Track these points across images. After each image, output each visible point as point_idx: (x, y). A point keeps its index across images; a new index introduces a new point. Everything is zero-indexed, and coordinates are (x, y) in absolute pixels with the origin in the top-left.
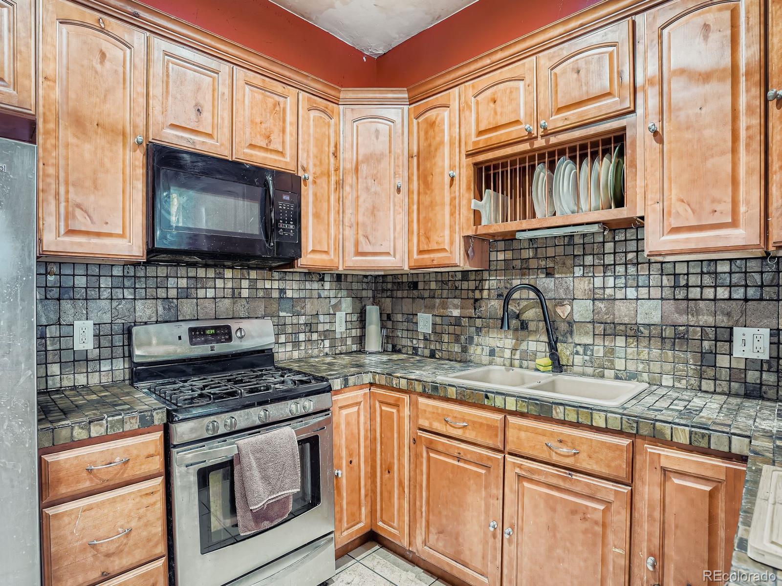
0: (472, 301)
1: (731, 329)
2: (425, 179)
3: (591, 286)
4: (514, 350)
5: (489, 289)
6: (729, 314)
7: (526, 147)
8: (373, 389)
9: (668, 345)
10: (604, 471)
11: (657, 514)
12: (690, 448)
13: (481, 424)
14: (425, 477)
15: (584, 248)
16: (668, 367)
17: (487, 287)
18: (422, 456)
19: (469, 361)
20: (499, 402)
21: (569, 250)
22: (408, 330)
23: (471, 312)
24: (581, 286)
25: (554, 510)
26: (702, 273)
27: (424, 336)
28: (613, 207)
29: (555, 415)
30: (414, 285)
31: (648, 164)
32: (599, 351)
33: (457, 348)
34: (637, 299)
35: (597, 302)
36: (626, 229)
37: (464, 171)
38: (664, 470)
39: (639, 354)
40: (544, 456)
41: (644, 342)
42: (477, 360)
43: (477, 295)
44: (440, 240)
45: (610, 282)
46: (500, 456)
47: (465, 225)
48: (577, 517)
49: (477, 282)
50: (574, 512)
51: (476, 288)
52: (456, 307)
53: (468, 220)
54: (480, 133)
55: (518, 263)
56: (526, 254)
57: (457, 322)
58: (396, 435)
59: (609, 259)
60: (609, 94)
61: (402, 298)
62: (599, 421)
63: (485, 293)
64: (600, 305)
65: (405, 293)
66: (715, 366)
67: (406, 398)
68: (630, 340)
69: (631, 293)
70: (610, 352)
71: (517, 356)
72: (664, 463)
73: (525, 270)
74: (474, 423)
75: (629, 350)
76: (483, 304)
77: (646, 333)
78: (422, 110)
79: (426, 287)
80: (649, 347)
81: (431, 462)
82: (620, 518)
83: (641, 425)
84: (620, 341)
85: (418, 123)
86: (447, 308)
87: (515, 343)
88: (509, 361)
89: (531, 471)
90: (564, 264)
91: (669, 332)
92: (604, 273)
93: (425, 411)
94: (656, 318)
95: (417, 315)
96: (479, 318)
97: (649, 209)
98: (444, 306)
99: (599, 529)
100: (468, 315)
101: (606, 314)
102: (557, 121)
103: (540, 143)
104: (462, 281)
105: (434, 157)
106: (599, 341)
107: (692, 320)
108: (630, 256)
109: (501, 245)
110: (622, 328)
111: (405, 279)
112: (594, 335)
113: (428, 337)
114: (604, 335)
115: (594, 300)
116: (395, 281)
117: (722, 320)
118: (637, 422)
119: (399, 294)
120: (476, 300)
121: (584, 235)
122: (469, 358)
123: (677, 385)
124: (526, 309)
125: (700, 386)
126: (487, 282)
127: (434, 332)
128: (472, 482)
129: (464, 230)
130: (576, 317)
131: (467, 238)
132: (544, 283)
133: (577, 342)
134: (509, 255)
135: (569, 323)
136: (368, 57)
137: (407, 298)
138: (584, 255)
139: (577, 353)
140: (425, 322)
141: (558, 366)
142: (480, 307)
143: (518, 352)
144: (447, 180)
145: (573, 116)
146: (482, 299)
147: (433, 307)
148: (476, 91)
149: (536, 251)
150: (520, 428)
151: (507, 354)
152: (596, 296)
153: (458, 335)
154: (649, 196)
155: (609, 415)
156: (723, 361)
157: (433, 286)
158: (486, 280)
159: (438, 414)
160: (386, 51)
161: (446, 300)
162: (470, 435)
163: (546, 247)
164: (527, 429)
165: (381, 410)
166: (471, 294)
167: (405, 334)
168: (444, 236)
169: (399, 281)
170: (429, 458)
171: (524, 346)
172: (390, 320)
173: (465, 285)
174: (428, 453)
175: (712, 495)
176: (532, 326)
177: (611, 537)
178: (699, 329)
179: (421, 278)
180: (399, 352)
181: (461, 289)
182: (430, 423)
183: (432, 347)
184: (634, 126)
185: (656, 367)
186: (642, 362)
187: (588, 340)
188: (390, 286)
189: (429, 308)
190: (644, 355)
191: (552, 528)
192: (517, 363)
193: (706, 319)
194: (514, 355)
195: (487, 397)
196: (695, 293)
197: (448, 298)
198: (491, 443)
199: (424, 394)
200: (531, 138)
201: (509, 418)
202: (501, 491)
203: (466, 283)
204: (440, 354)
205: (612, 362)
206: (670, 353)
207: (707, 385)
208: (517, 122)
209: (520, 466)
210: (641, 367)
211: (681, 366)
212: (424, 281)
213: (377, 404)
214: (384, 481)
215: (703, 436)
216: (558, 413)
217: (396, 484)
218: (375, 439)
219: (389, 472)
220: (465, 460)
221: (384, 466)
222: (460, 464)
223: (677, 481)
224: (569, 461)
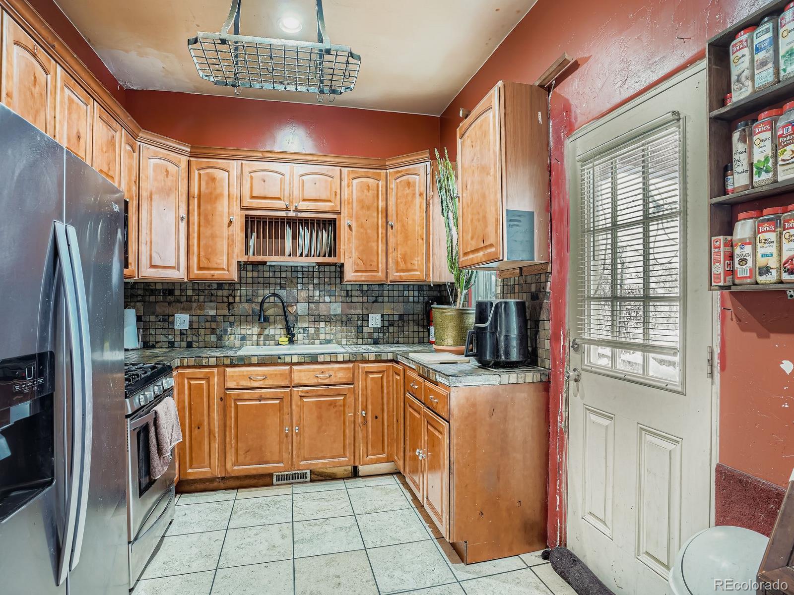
0: (227, 304)
1: (368, 315)
2: (206, 219)
3: (307, 295)
4: (259, 335)
5: (240, 296)
6: (367, 309)
7: (283, 214)
9: (344, 325)
10: (344, 381)
11: (365, 392)
12: (375, 361)
13: (276, 375)
14: (233, 419)
15: (303, 274)
16: (344, 335)
17: (238, 294)
18: (231, 407)
20: (288, 359)
21: (294, 274)
22: (162, 328)
23: (226, 312)
24: (304, 294)
25: (320, 408)
26: (357, 290)
27: (181, 332)
28: (327, 255)
29: (319, 360)
30: (171, 292)
31: (346, 240)
32: (312, 331)
33: (213, 338)
34: (330, 302)
35: (310, 304)
36: (325, 266)
37: (239, 218)
38: (367, 373)
39: (331, 330)
40: (315, 381)
41: (334, 323)
42: (231, 345)
43: (231, 300)
44: (219, 261)
45: (317, 293)
46: (288, 390)
47: (239, 254)
48: (332, 407)
49: (231, 292)
50: (330, 405)
51: (230, 295)
52: (212, 309)
53: (241, 251)
54: (253, 197)
55: (261, 280)
56: (267, 274)
57: (214, 319)
58: (205, 399)
59: (316, 281)
60: (329, 201)
61: (156, 302)
62: (340, 359)
63: (237, 299)
64: (313, 306)
65: (160, 298)
66: (362, 333)
67: (215, 370)
68: (327, 323)
69: (327, 299)
70: (317, 331)
71: (262, 339)
72: (367, 370)
73: (266, 285)
74: (271, 375)
75: (327, 329)
76: (235, 305)
77: (334, 319)
78: (204, 166)
79: (183, 294)
80: (335, 326)
81: (239, 408)
82: (350, 400)
83: (357, 356)
84: (322, 324)
85: (200, 175)
86: (204, 310)
87: (260, 330)
88: (256, 342)
89: (307, 392)
90: (292, 282)
91: (344, 318)
92: (314, 288)
93: (233, 376)
94: (339, 311)
95: (174, 315)
96: (232, 315)
97: (346, 260)
98: (201, 308)
99: (342, 408)
100: (224, 314)
101: (315, 310)
102: (303, 205)
103: (292, 214)
104: (217, 289)
105: (215, 203)
106: (312, 325)
107: (354, 312)
108: (327, 280)
109: (250, 267)
110: (323, 317)
111: (159, 287)
112: (309, 322)
113: (185, 332)
114: (314, 322)
115: (309, 303)
116: (147, 288)
117: (365, 312)
118: (356, 355)
119: (152, 299)
120: (230, 304)
121: (303, 267)
122: (224, 344)
123: (348, 343)
124: (268, 309)
125: (357, 343)
126: (239, 291)
127: (191, 327)
128: (270, 410)
129: (239, 257)
130: (299, 313)
131: (239, 262)
132: (282, 293)
133: (299, 327)
134: (255, 274)
135: (295, 316)
136: (121, 87)
137: (162, 302)
138: (303, 278)
139: (300, 333)
140: (182, 321)
141: (291, 341)
142: (233, 308)
143: (262, 336)
144: (226, 222)
145: (312, 206)
146: (234, 302)
147: (190, 309)
148: (251, 170)
149: (275, 273)
150: (300, 371)
151: (255, 338)
152: (310, 301)
153: (214, 329)
154: (347, 254)
155: (344, 354)
156: (365, 330)
157: (190, 293)
158: (238, 290)
159: (244, 375)
160: (139, 89)
161: (203, 303)
162: (268, 383)
163: (281, 271)
164: (304, 371)
165: (190, 385)
166: (225, 299)
167: (159, 331)
168: (223, 260)
169: (151, 288)
170: (236, 406)
171: (266, 332)
172: (141, 321)
173: (220, 293)
174: (235, 404)
175: (382, 377)
176: (272, 319)
177: (347, 410)
178: (356, 316)
179: (177, 286)
180: (153, 347)
181: (217, 296)
182: (238, 383)
183: (189, 339)
184: (340, 220)
185: (339, 336)
186: (333, 334)
187: (306, 325)
188: (140, 292)
189: (184, 310)
190: (334, 331)
191: (320, 417)
192: (262, 343)
193: (359, 311)
194: (260, 338)
195: (280, 358)
196: (354, 299)
197: (205, 302)
198: (283, 383)
199: (232, 365)
200: (287, 209)
201: (294, 367)
202: (290, 409)
203: (221, 291)
204: (197, 344)
205: (318, 336)
206: (345, 328)
207: (360, 341)
208: (279, 199)
209: (302, 391)
210: (332, 336)
211: (349, 334)
212: (180, 289)
214: (193, 436)
215: (379, 355)
216: (321, 359)
217: (206, 434)
218: (184, 408)
219: (199, 428)
220: (265, 399)
221: (193, 426)
222: (262, 402)
223: (371, 376)
224: (327, 381)
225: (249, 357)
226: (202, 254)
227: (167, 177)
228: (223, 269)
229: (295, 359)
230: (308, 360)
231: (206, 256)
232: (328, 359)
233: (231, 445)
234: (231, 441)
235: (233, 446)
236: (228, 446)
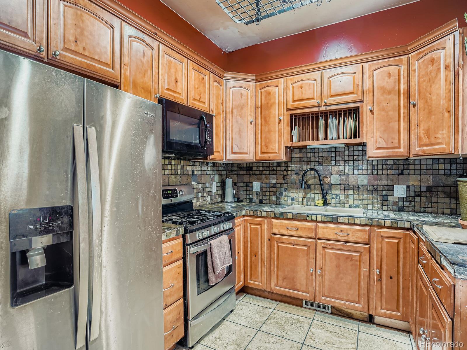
0: (283, 176)
1: (393, 186)
2: (265, 120)
3: (339, 169)
4: (304, 198)
5: (291, 171)
6: (392, 180)
7: (316, 109)
8: (246, 218)
9: (370, 193)
10: (360, 240)
11: (380, 253)
12: (391, 228)
13: (305, 228)
14: (276, 255)
15: (336, 153)
16: (370, 202)
17: (290, 169)
18: (274, 246)
19: (281, 204)
20: (314, 218)
21: (329, 154)
22: (247, 190)
23: (282, 181)
24: (336, 169)
25: (339, 259)
26: (383, 165)
27: (256, 193)
28: (352, 137)
29: (339, 221)
30: (251, 168)
31: (368, 122)
32: (342, 197)
33: (274, 198)
34: (358, 175)
35: (341, 176)
36: (353, 146)
37: (286, 117)
38: (382, 237)
39: (359, 197)
40: (334, 237)
41: (361, 192)
42: (285, 203)
43: (285, 173)
44: (273, 148)
45: (347, 168)
46: (314, 241)
47: (286, 142)
48: (349, 260)
49: (285, 167)
50: (347, 258)
51: (285, 170)
52: (274, 179)
53: (288, 139)
54: (294, 101)
55: (305, 159)
56: (309, 155)
57: (275, 185)
58: (259, 238)
59: (346, 158)
60: (353, 93)
61: (243, 175)
62: (357, 221)
63: (289, 172)
64: (343, 177)
65: (245, 172)
66: (388, 201)
67: (265, 220)
68: (355, 191)
69: (356, 172)
70: (347, 197)
71: (305, 200)
72: (382, 234)
73: (308, 162)
74: (301, 228)
75: (355, 196)
76: (288, 177)
77: (362, 188)
78: (263, 86)
79: (257, 169)
80: (363, 194)
81: (279, 248)
82: (366, 257)
83: (373, 221)
84: (351, 192)
85: (261, 92)
86: (269, 179)
87: (304, 194)
88: (301, 203)
89: (329, 245)
90: (327, 160)
91: (371, 188)
92: (344, 164)
93: (276, 225)
94: (366, 182)
95: (252, 183)
96: (286, 184)
97: (369, 140)
98: (267, 178)
99: (358, 263)
100: (280, 182)
101: (346, 181)
102: (331, 101)
103: (323, 108)
104: (277, 166)
105: (270, 109)
106: (342, 192)
107: (379, 183)
108: (355, 157)
109: (297, 151)
110: (352, 186)
111: (245, 165)
112: (340, 190)
113: (258, 193)
114: (345, 190)
115: (340, 175)
116: (239, 166)
117: (390, 183)
119: (242, 173)
120: (284, 176)
121: (336, 148)
122: (281, 203)
123: (374, 209)
124: (310, 179)
125: (382, 209)
126: (290, 167)
127: (262, 190)
128: (301, 253)
129: (286, 144)
130: (333, 183)
131: (286, 147)
132: (319, 168)
133: (333, 193)
134: (301, 155)
135: (329, 185)
136: (224, 52)
137: (246, 174)
138: (336, 156)
139: (333, 198)
140: (257, 186)
141: (325, 204)
142: (287, 179)
143: (306, 199)
144: (277, 121)
145: (338, 99)
146: (287, 175)
147: (261, 179)
148: (292, 82)
149: (314, 153)
150: (323, 228)
151: (300, 200)
152: (341, 174)
153: (275, 192)
154: (369, 135)
155: (361, 219)
156: (390, 198)
157: (261, 169)
158: (289, 166)
159: (283, 226)
160: (233, 51)
161: (268, 175)
162: (299, 233)
163: (319, 152)
164: (326, 228)
165: (251, 227)
166: (282, 173)
167: (245, 192)
168: (275, 146)
169: (241, 166)
170: (278, 246)
171: (308, 196)
172: (236, 186)
173: (279, 168)
174: (277, 244)
175: (398, 243)
176: (312, 187)
177: (362, 265)
178: (382, 186)
179: (254, 165)
180: (242, 201)
181: (277, 171)
182: (279, 231)
183: (261, 198)
184: (362, 106)
185: (366, 202)
186: (360, 200)
187: (338, 192)
188: (236, 169)
189: (258, 180)
190: (361, 197)
191: (338, 266)
192: (305, 203)
193: (385, 182)
194: (304, 200)
195: (308, 216)
196: (380, 172)
197: (269, 175)
198: (310, 235)
199: (276, 218)
200: (319, 106)
201: (318, 224)
202: (315, 255)
203: (279, 167)
204: (265, 201)
205: (348, 201)
206: (371, 196)
207: (385, 208)
208: (313, 99)
209: (324, 244)
210: (360, 202)
211: (375, 201)
212: (256, 167)
213: (249, 225)
214: (252, 261)
215: (395, 223)
216: (340, 220)
217: (260, 261)
218: (247, 241)
219: (255, 256)
220: (297, 245)
221: (252, 254)
222: (294, 247)
223: (386, 240)
224: (345, 239)
225: (287, 213)
226: (263, 143)
227: (241, 97)
228: (276, 152)
229: (319, 218)
230: (329, 220)
231: (265, 144)
232: (346, 221)
233: (274, 272)
234: (274, 269)
235: (275, 272)
236: (272, 272)
